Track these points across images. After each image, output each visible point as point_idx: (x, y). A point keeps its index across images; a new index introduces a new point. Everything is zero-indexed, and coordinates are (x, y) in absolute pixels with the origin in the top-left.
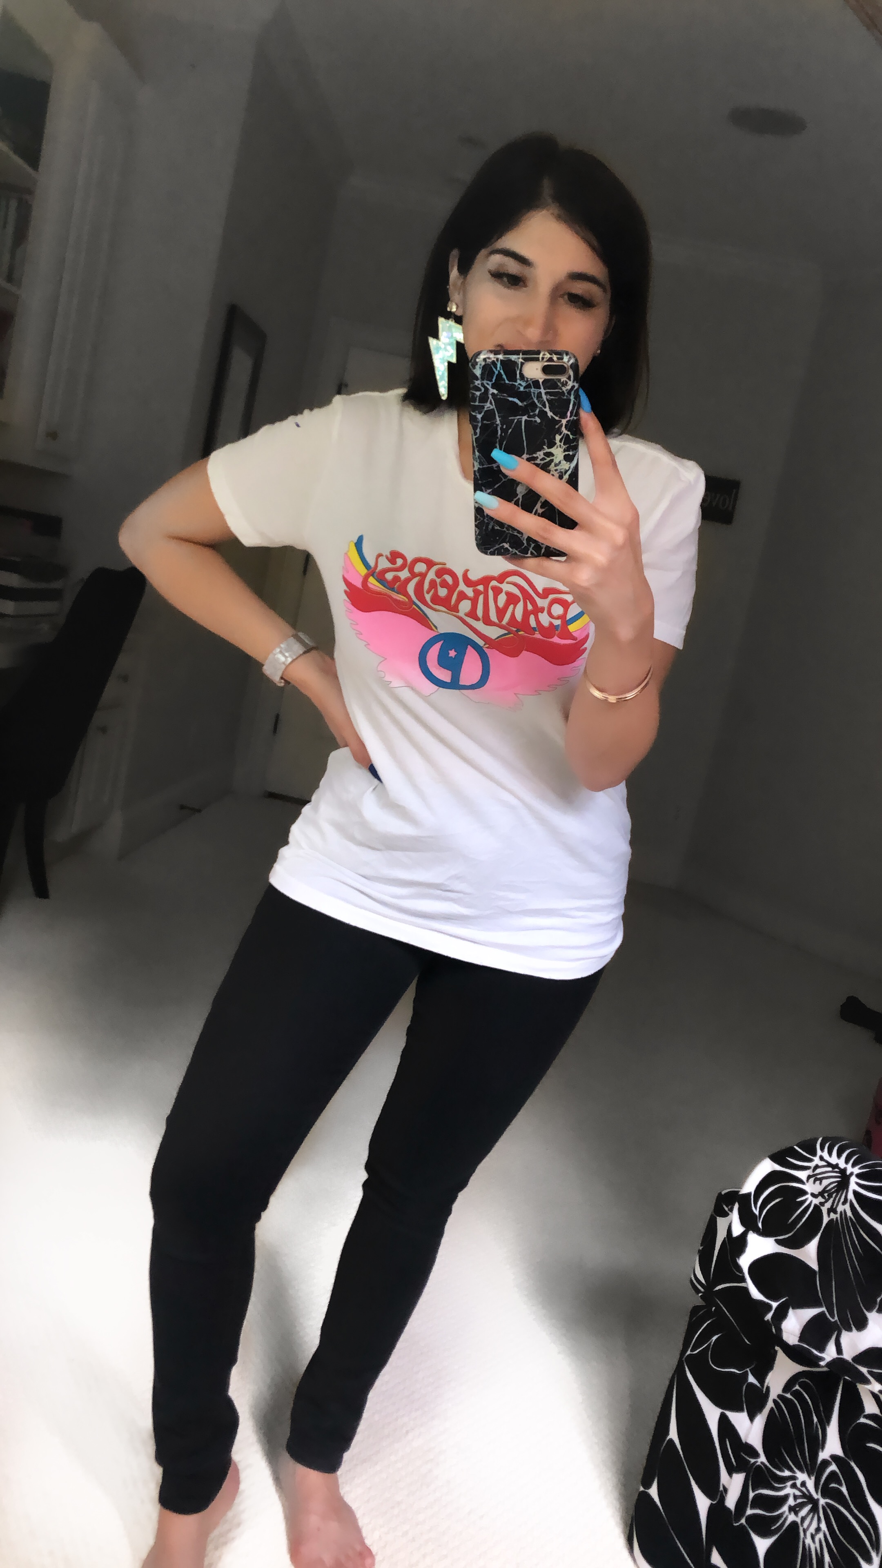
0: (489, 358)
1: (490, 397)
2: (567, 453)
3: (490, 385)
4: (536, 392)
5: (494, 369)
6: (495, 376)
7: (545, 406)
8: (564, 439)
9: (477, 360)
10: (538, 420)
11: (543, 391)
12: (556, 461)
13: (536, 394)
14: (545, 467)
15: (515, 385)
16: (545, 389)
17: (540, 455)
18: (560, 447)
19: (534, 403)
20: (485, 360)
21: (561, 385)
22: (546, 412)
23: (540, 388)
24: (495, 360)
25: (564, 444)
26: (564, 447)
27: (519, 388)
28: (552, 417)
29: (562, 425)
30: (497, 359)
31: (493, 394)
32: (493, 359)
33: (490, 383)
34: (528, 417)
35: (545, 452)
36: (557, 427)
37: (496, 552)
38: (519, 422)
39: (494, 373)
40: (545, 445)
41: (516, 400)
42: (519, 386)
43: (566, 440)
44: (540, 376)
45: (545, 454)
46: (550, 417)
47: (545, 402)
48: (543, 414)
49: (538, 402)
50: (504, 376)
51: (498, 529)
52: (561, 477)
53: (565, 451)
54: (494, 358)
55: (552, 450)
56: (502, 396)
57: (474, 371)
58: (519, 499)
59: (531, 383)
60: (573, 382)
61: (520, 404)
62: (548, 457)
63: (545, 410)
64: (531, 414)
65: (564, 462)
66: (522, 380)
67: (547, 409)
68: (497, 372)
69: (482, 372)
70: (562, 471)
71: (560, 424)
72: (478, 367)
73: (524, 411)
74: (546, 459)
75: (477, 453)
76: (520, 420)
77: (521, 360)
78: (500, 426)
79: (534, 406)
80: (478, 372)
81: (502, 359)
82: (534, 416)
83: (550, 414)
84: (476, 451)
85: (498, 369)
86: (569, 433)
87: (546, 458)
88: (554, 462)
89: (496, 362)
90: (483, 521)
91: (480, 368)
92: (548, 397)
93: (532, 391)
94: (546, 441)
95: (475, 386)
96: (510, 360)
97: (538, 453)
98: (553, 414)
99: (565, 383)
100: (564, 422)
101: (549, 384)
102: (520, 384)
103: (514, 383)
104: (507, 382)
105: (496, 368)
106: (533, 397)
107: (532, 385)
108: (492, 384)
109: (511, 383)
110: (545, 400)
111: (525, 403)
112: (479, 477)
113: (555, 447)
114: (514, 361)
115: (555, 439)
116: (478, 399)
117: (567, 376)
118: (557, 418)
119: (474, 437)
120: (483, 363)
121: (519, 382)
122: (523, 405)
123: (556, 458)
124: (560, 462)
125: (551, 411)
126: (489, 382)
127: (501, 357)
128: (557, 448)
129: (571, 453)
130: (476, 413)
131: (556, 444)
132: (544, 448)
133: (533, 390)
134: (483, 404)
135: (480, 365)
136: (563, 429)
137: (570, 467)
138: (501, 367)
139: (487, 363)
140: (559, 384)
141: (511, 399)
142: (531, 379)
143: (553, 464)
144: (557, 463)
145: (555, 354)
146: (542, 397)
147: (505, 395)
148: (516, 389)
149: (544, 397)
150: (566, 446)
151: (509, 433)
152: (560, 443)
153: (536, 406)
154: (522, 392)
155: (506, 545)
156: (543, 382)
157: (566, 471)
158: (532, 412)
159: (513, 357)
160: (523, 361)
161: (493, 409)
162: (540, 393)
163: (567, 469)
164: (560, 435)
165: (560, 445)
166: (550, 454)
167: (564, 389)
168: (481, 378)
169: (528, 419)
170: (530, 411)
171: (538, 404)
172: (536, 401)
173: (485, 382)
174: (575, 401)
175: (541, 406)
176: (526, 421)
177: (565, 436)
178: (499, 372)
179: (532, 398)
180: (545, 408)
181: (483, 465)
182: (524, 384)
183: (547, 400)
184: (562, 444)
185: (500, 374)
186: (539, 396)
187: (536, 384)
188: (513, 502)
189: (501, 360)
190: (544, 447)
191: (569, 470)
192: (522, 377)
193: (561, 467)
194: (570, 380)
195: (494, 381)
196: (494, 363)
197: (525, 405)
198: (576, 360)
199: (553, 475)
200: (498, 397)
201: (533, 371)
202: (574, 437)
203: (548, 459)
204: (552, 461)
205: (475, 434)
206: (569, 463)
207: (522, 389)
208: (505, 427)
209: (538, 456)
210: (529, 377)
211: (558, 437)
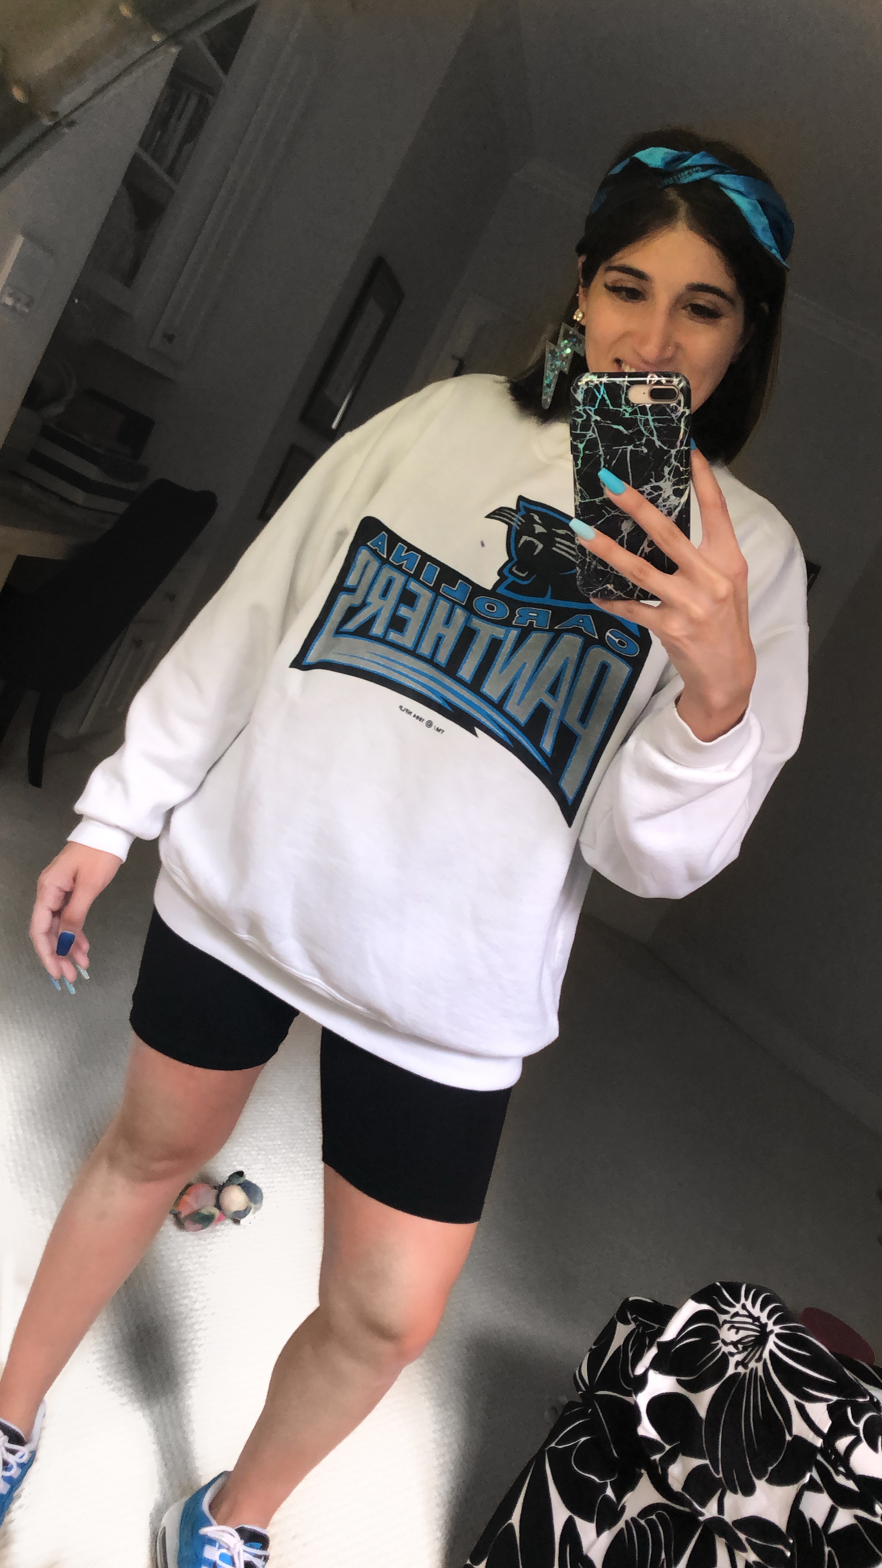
0: (592, 382)
1: (593, 424)
2: (676, 487)
3: (593, 411)
4: (643, 419)
5: (597, 394)
6: (598, 401)
7: (652, 434)
8: (673, 471)
9: (579, 384)
10: (645, 451)
11: (650, 418)
12: (665, 496)
13: (643, 421)
14: (653, 501)
15: (620, 411)
16: (652, 416)
17: (647, 489)
18: (669, 480)
19: (640, 430)
20: (587, 383)
21: (670, 412)
22: (654, 442)
23: (647, 415)
24: (598, 383)
25: (673, 477)
26: (674, 480)
27: (624, 415)
28: (660, 446)
29: (671, 455)
30: (601, 383)
31: (596, 421)
32: (596, 382)
33: (593, 409)
34: (633, 447)
35: (652, 485)
36: (665, 458)
37: (599, 593)
38: (624, 453)
39: (597, 398)
40: (652, 478)
41: (621, 428)
42: (624, 412)
43: (676, 473)
44: (648, 402)
45: (652, 488)
46: (658, 447)
47: (652, 431)
48: (650, 444)
49: (645, 430)
50: (608, 402)
51: (601, 569)
52: (669, 514)
53: (674, 484)
54: (598, 381)
55: (661, 484)
56: (605, 423)
57: (575, 395)
58: (624, 536)
59: (638, 409)
60: (684, 408)
61: (625, 432)
62: (656, 492)
63: (653, 438)
64: (638, 443)
65: (673, 497)
66: (627, 405)
67: (655, 438)
68: (600, 397)
69: (584, 397)
70: (671, 506)
71: (668, 455)
72: (579, 391)
73: (630, 440)
74: (653, 494)
75: (578, 487)
76: (625, 450)
77: (626, 383)
78: (603, 456)
79: (640, 434)
80: (580, 397)
81: (606, 382)
82: (641, 445)
83: (658, 443)
84: (577, 483)
85: (602, 393)
86: (679, 465)
87: (654, 492)
88: (663, 496)
89: (600, 386)
90: (585, 561)
91: (582, 392)
92: (656, 424)
93: (638, 418)
94: (653, 473)
95: (577, 412)
96: (614, 383)
97: (645, 486)
98: (662, 443)
99: (674, 408)
100: (673, 452)
101: (656, 410)
102: (625, 410)
103: (618, 409)
104: (611, 407)
105: (599, 392)
106: (640, 424)
107: (638, 411)
108: (595, 410)
109: (615, 409)
110: (653, 427)
111: (631, 431)
112: (580, 513)
113: (664, 479)
114: (619, 384)
115: (663, 471)
116: (579, 426)
117: (677, 401)
118: (666, 448)
119: (576, 469)
120: (585, 387)
121: (624, 407)
122: (629, 434)
123: (664, 492)
124: (669, 497)
125: (659, 440)
126: (590, 408)
127: (605, 380)
128: (666, 481)
129: (681, 487)
130: (577, 442)
131: (665, 476)
132: (651, 481)
133: (639, 416)
134: (585, 433)
135: (582, 389)
136: (673, 460)
137: (680, 503)
138: (605, 391)
139: (589, 387)
140: (668, 410)
141: (615, 427)
142: (637, 405)
143: (661, 500)
144: (666, 497)
145: (664, 377)
146: (649, 425)
147: (609, 422)
148: (621, 415)
149: (651, 424)
150: (676, 479)
151: (613, 464)
152: (669, 476)
153: (643, 435)
154: (628, 418)
155: (610, 587)
156: (650, 408)
157: (676, 507)
158: (639, 441)
159: (618, 380)
160: (629, 385)
161: (596, 438)
162: (647, 420)
163: (677, 505)
164: (669, 467)
165: (669, 478)
166: (658, 488)
167: (674, 416)
168: (583, 403)
169: (633, 449)
170: (636, 440)
171: (645, 432)
172: (643, 429)
173: (587, 408)
174: (687, 429)
175: (648, 434)
176: (631, 450)
177: (674, 468)
178: (602, 396)
179: (638, 426)
180: (653, 436)
181: (585, 499)
182: (630, 410)
183: (654, 426)
184: (671, 477)
185: (603, 397)
186: (646, 423)
187: (643, 410)
188: (618, 540)
189: (605, 384)
190: (651, 479)
191: (678, 506)
192: (628, 402)
193: (670, 503)
194: (680, 406)
195: (596, 407)
196: (596, 386)
197: (630, 433)
198: (688, 383)
199: (661, 511)
200: (602, 424)
201: (640, 396)
202: (684, 469)
203: (656, 494)
204: (660, 495)
205: (576, 465)
206: (678, 498)
207: (627, 415)
208: (608, 457)
209: (645, 490)
210: (633, 402)
211: (667, 470)
